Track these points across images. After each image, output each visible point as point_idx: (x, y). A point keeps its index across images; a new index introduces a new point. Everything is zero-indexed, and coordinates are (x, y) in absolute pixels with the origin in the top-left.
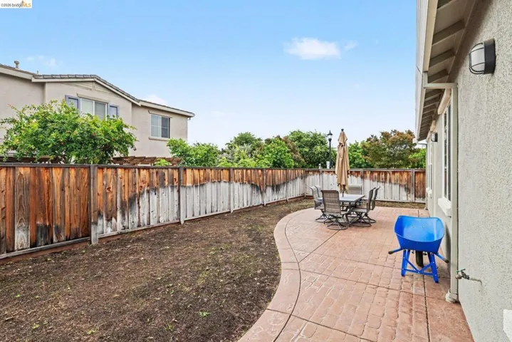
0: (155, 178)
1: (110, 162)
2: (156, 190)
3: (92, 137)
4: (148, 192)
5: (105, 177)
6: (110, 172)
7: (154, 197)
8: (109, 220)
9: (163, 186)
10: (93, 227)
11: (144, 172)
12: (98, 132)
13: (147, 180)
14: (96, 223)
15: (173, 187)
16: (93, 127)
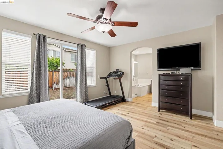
0: (69, 75)
1: (57, 70)
2: (69, 78)
3: (53, 64)
4: (67, 78)
5: (56, 74)
6: (57, 73)
7: (68, 80)
8: (57, 85)
9: (71, 76)
10: (53, 86)
11: (66, 73)
12: (54, 62)
13: (67, 75)
14: (54, 85)
15: (73, 77)
16: (53, 61)
